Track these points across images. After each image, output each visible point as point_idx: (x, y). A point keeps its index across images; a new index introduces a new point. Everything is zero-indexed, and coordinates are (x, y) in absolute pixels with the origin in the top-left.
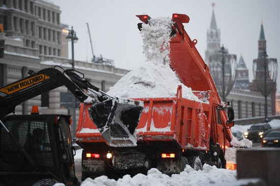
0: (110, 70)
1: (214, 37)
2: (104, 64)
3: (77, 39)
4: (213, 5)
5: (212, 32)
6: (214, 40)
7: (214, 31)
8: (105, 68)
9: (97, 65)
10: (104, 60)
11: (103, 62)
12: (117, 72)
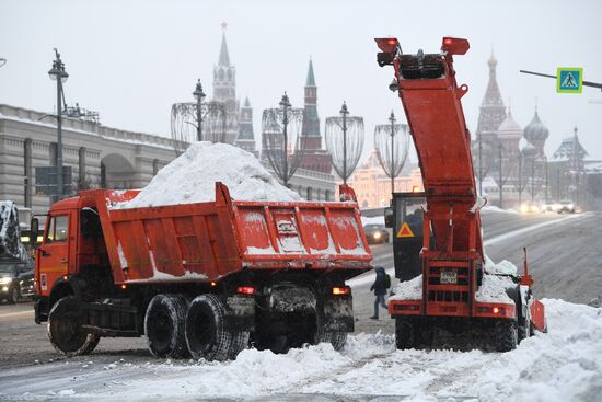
0: (93, 131)
1: (226, 79)
2: (83, 118)
3: (67, 76)
4: (224, 25)
5: (222, 71)
6: (226, 84)
7: (225, 69)
8: (86, 126)
9: (72, 121)
10: (82, 112)
11: (81, 115)
12: (104, 133)
